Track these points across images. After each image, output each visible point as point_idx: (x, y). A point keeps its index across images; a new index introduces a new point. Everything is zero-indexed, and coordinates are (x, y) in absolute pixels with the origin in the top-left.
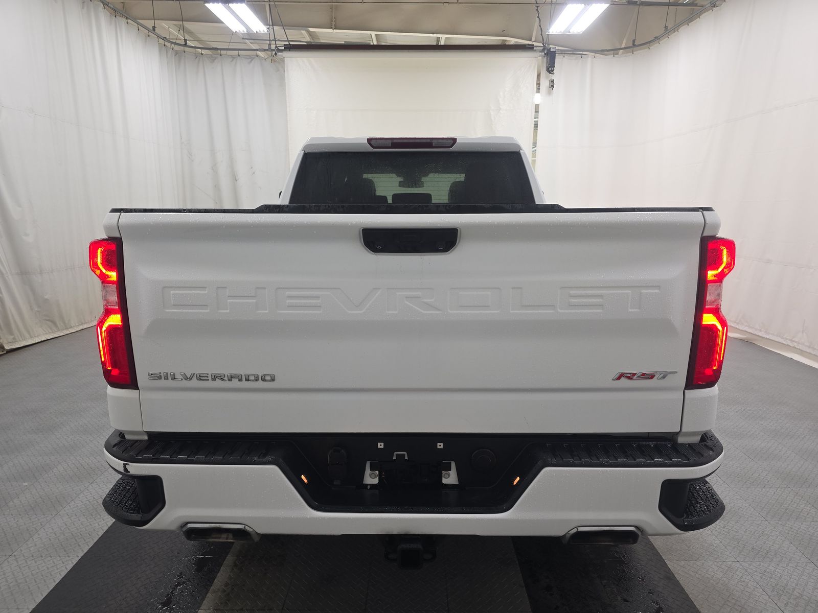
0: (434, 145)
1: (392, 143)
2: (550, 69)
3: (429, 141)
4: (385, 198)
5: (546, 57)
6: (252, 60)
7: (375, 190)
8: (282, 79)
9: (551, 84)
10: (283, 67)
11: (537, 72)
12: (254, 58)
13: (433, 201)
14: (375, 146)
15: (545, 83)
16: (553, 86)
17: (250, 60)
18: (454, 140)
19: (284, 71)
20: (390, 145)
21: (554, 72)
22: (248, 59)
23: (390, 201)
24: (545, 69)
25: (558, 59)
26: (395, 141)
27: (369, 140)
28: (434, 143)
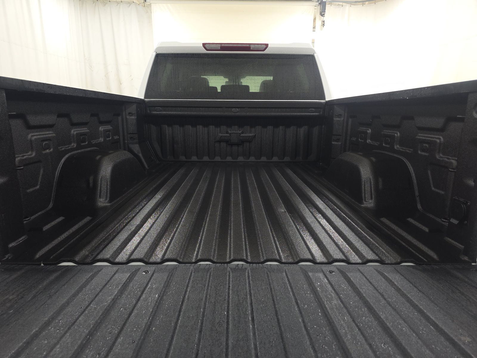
0: (251, 48)
1: (221, 47)
2: (322, 13)
3: (248, 45)
4: (215, 88)
5: (320, 6)
6: (130, 5)
7: (208, 82)
8: (150, 18)
9: (323, 23)
10: (151, 10)
11: (314, 15)
12: (131, 4)
13: (251, 91)
14: (208, 49)
15: (319, 23)
16: (324, 25)
17: (129, 5)
18: (267, 45)
19: (151, 13)
20: (219, 48)
21: (325, 15)
22: (128, 4)
23: (219, 90)
24: (319, 13)
25: (328, 7)
26: (223, 45)
27: (204, 45)
28: (252, 46)
